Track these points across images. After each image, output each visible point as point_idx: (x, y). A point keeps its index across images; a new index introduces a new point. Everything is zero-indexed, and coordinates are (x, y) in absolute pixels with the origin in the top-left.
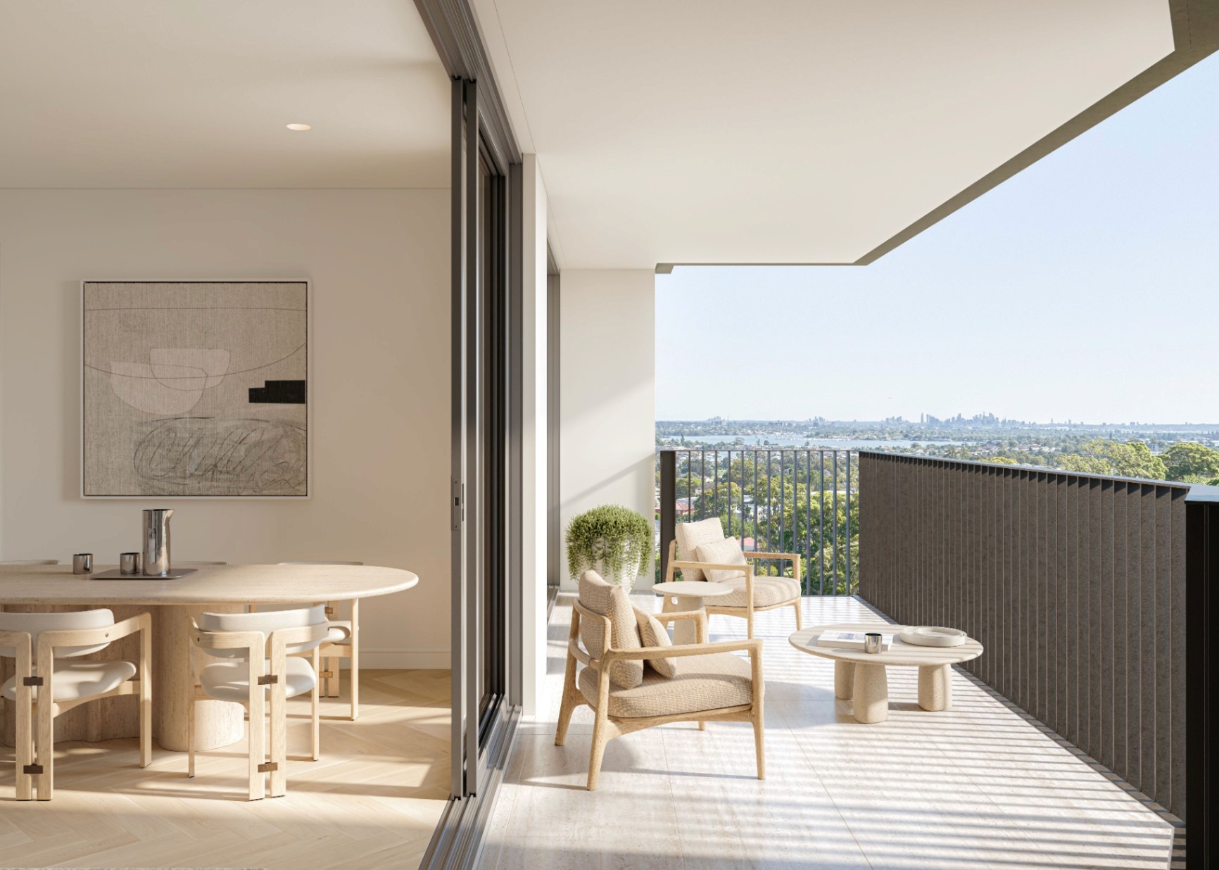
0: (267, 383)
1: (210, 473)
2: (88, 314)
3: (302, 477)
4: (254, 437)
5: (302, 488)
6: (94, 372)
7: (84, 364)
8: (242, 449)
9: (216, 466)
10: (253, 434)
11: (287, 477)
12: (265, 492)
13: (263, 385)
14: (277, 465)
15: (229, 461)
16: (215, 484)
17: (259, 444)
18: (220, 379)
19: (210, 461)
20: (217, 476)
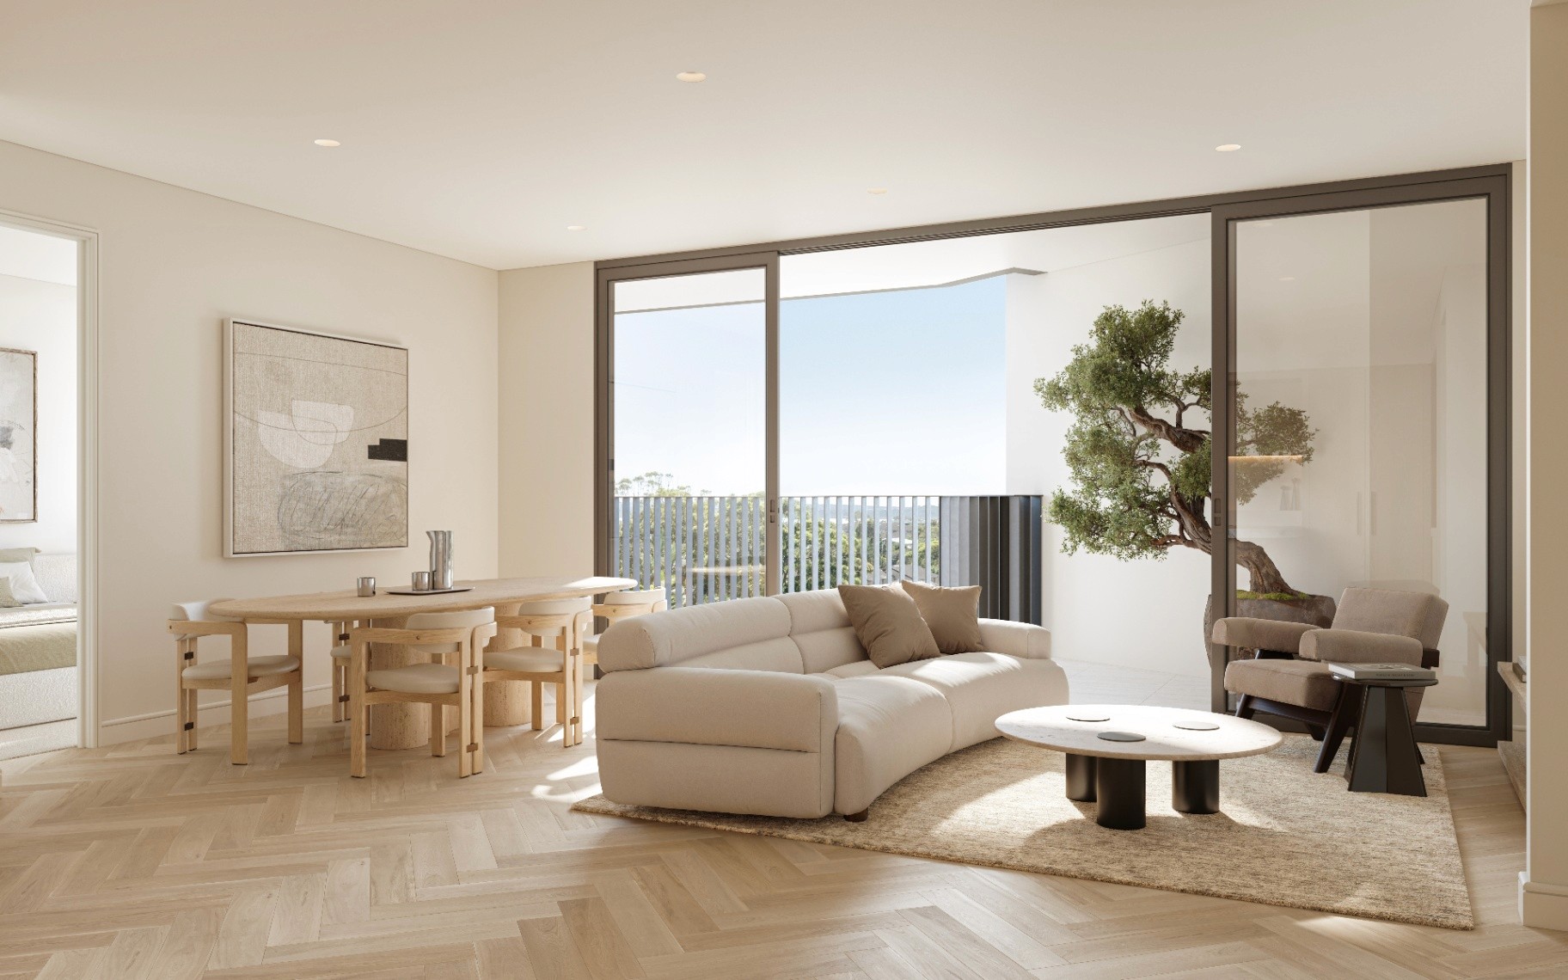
0: (381, 441)
1: (339, 527)
2: (236, 356)
3: (404, 530)
4: (371, 491)
5: (404, 539)
6: (242, 419)
7: (234, 411)
8: (363, 502)
9: (343, 520)
10: (371, 489)
11: (395, 529)
12: (379, 545)
13: (378, 443)
14: (388, 519)
15: (354, 514)
16: (343, 537)
17: (373, 499)
18: (347, 435)
19: (340, 515)
20: (345, 530)
